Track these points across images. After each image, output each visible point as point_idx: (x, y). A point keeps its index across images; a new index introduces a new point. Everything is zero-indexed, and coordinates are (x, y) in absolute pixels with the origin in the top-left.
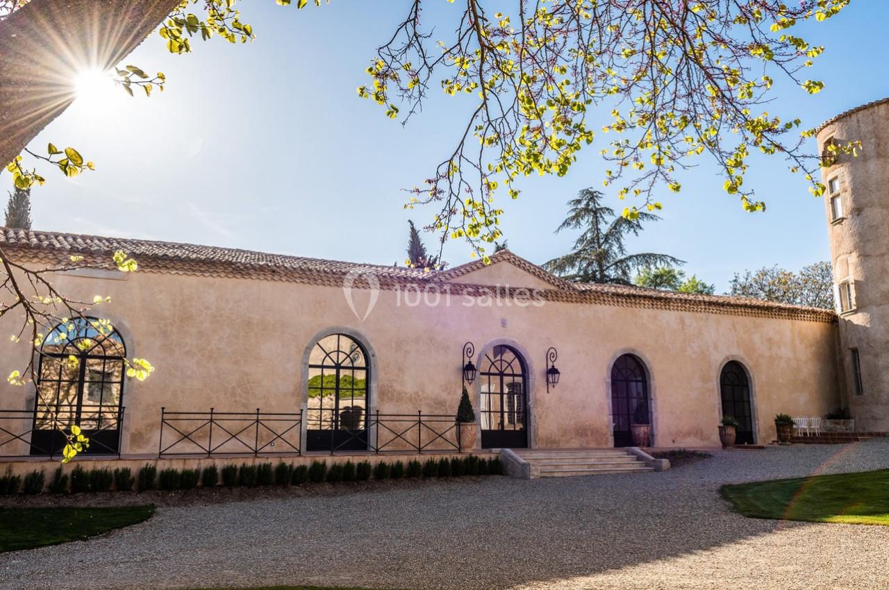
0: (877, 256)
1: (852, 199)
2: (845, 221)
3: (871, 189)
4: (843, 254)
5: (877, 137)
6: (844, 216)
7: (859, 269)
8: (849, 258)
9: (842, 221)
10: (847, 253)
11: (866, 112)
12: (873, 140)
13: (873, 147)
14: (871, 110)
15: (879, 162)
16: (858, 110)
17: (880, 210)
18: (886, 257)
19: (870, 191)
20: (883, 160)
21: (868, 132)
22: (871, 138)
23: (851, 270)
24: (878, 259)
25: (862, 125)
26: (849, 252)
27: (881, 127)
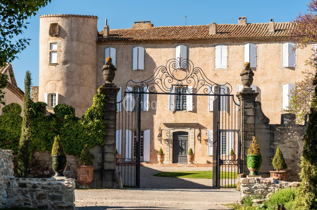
0: (71, 85)
1: (63, 56)
2: (58, 65)
3: (73, 54)
4: (54, 80)
5: (78, 31)
6: (58, 63)
7: (62, 89)
8: (57, 83)
9: (57, 65)
10: (56, 80)
11: (76, 18)
12: (76, 32)
13: (76, 35)
14: (77, 18)
15: (77, 43)
16: (73, 16)
17: (75, 65)
18: (75, 87)
19: (72, 55)
20: (79, 42)
21: (75, 28)
22: (76, 31)
23: (58, 89)
24: (71, 86)
25: (72, 23)
26: (58, 80)
27: (80, 27)
